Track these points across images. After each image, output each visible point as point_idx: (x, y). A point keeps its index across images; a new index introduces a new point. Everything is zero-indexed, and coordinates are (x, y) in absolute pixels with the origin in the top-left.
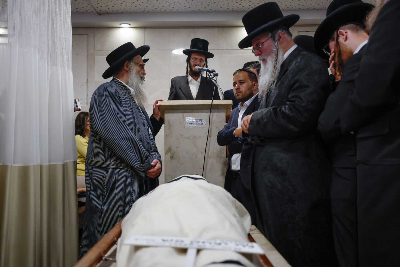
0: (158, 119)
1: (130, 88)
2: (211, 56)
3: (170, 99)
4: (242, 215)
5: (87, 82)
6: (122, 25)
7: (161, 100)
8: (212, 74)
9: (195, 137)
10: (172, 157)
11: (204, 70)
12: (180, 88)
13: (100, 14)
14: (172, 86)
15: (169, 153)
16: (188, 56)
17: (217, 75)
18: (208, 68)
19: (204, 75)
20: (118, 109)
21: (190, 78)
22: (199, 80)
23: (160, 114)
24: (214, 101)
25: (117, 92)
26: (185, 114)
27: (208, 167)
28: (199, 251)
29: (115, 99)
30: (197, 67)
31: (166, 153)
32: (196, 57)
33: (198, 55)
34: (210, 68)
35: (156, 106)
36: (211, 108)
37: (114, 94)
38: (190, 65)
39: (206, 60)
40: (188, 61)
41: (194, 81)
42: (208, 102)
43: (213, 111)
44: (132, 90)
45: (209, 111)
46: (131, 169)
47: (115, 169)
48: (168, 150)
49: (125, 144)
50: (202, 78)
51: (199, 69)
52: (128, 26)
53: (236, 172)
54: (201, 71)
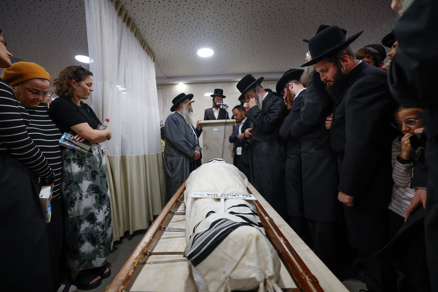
0: (199, 130)
1: (183, 116)
2: (225, 97)
3: (205, 120)
4: (243, 179)
5: (163, 112)
6: (179, 83)
7: (201, 121)
8: (225, 107)
9: (218, 139)
10: (207, 149)
11: (222, 104)
12: (209, 114)
13: (168, 78)
14: (205, 113)
15: (205, 147)
16: (213, 98)
17: (228, 107)
18: (223, 104)
19: (221, 107)
20: (178, 127)
21: (214, 109)
22: (219, 109)
23: (200, 127)
24: (227, 120)
25: (177, 119)
26: (213, 127)
27: (225, 153)
28: (225, 200)
29: (176, 122)
30: (218, 103)
31: (204, 147)
32: (218, 98)
33: (219, 97)
34: (224, 104)
35: (198, 123)
36: (226, 124)
37: (175, 120)
38: (215, 102)
39: (222, 100)
40: (213, 100)
41: (216, 110)
42: (224, 121)
43: (226, 125)
44: (185, 117)
45: (224, 125)
46: (186, 155)
47: (178, 156)
48: (205, 145)
49: (182, 144)
50: (220, 109)
51: (219, 104)
52: (183, 83)
53: (239, 156)
54: (220, 105)
